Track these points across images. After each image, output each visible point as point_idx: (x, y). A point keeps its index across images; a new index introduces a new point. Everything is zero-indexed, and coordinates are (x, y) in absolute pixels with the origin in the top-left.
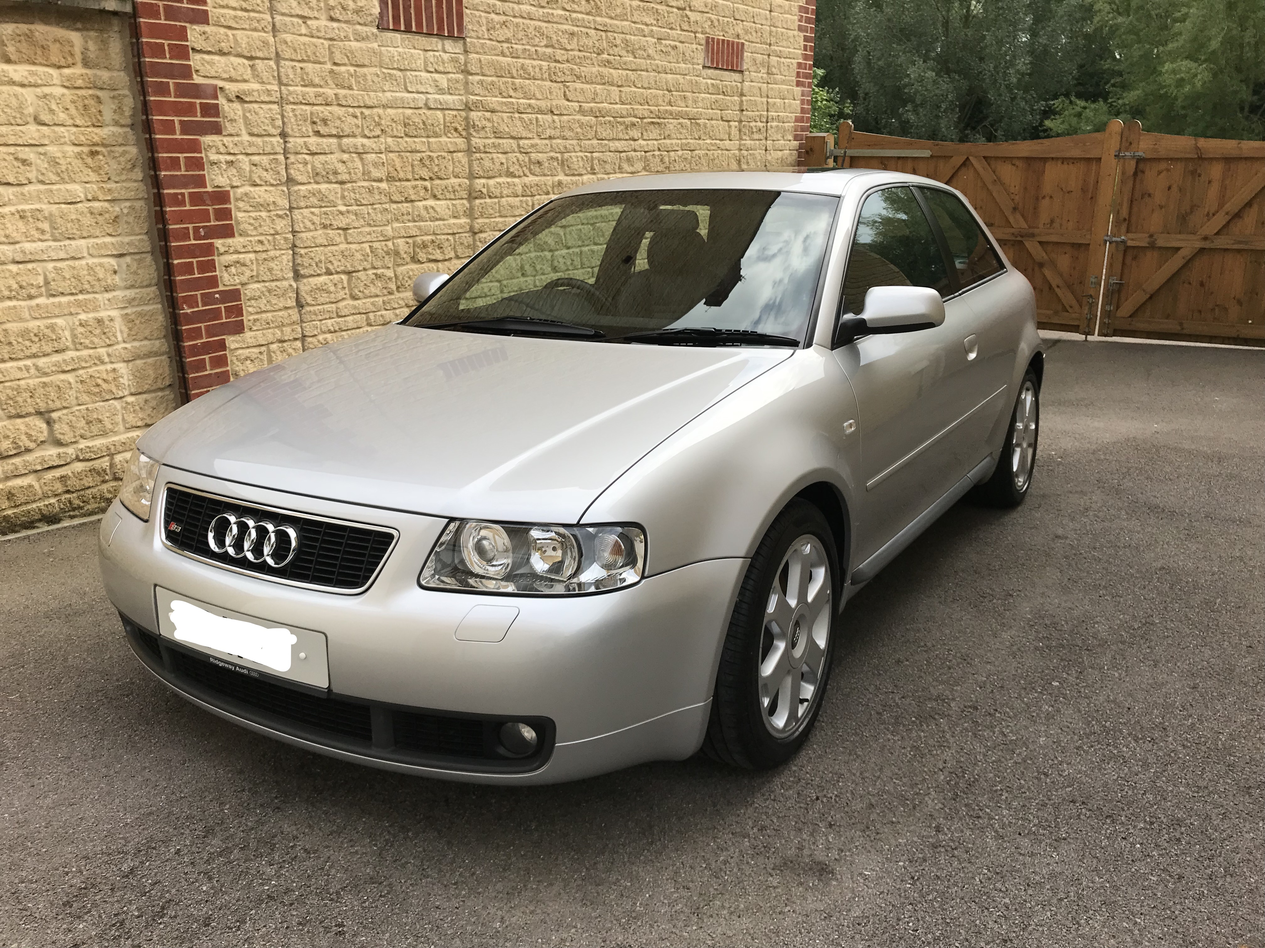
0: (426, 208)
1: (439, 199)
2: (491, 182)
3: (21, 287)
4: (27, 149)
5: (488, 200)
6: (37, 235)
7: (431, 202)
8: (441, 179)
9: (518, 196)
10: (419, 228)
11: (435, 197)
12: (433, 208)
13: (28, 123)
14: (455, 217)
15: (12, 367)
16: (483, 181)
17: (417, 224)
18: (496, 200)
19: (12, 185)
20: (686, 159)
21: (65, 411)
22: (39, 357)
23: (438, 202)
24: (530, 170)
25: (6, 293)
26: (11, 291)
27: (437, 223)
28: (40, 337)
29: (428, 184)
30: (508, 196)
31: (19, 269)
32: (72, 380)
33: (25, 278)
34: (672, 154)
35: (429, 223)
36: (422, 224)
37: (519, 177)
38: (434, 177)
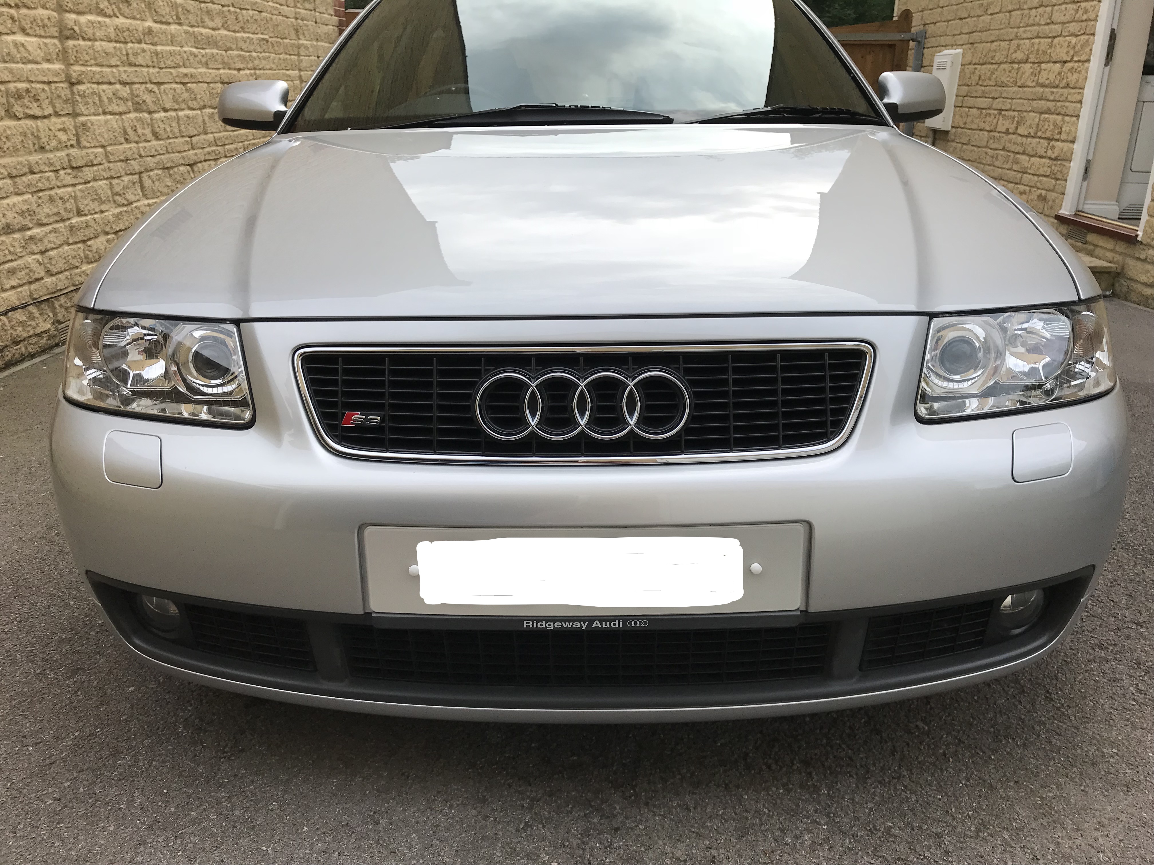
0: (15, 44)
1: (28, 35)
2: (83, 19)
5: (82, 43)
7: (20, 38)
8: (28, 8)
9: (111, 41)
10: (11, 71)
11: (23, 31)
12: (23, 45)
14: (48, 61)
16: (73, 16)
17: (7, 65)
18: (90, 43)
23: (29, 39)
24: (120, 10)
27: (30, 66)
29: (13, 11)
30: (101, 40)
35: (20, 65)
36: (14, 66)
37: (110, 16)
38: (20, 4)
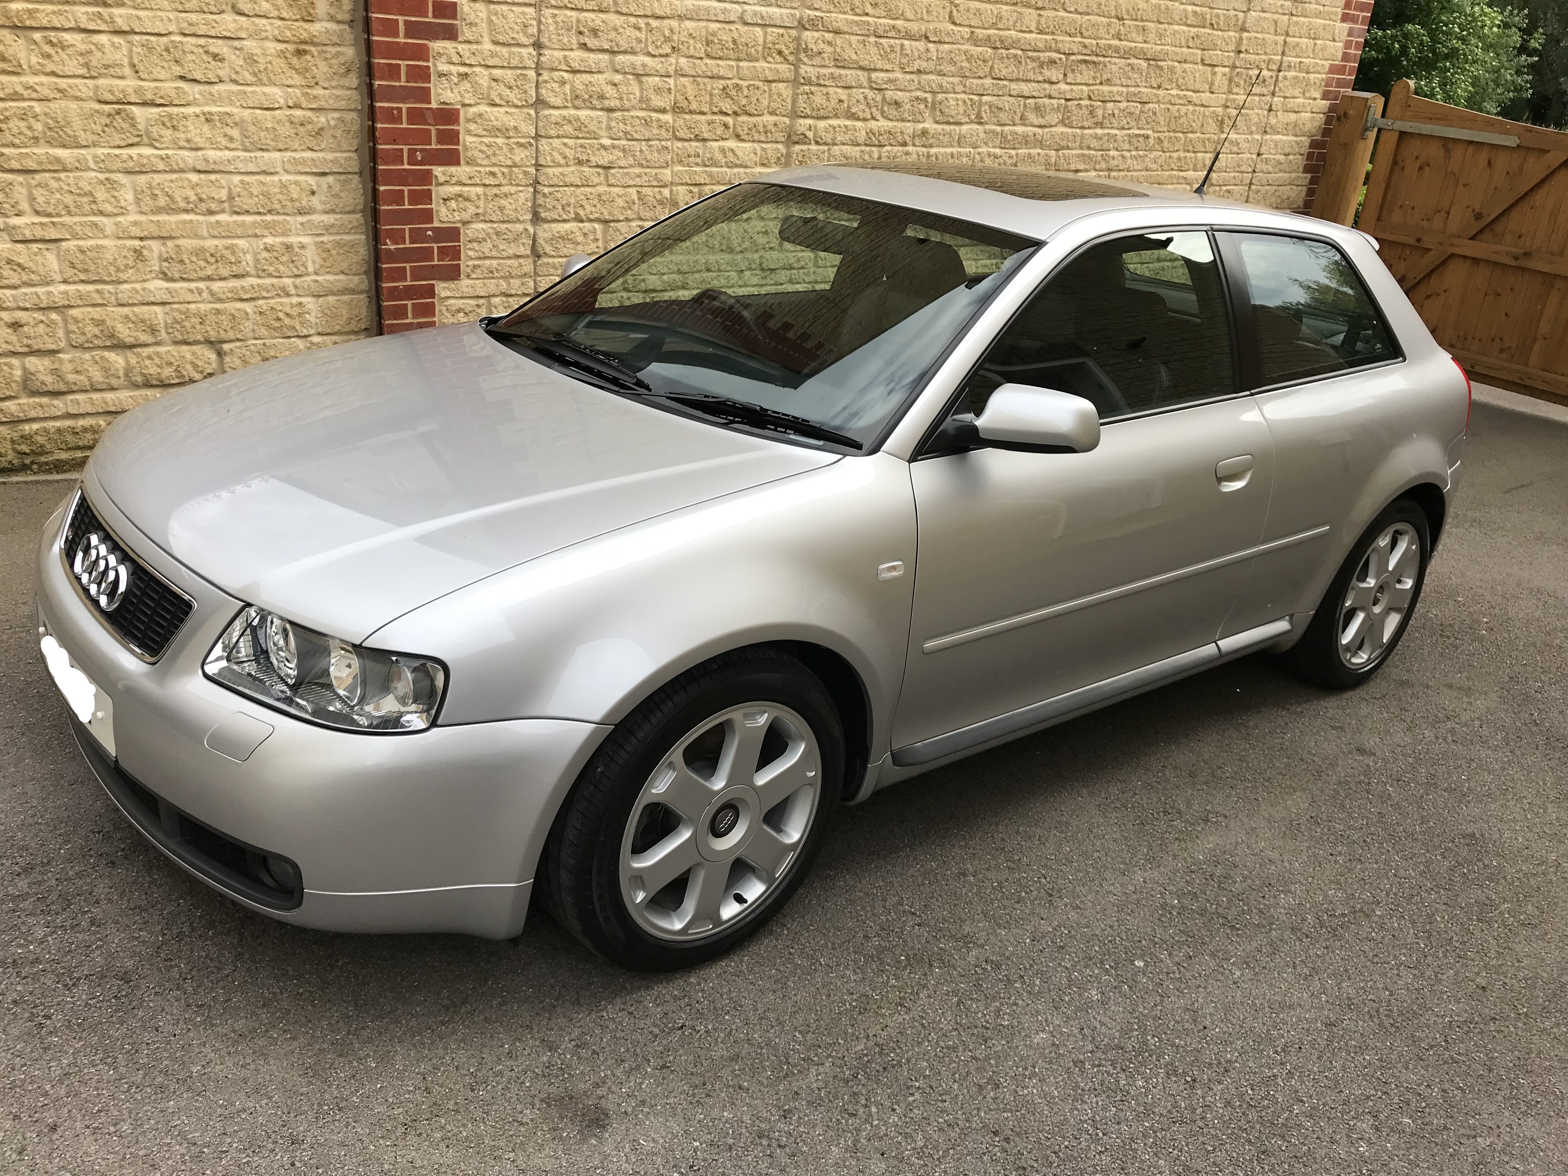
0: (723, 150)
1: (743, 140)
2: (822, 124)
3: (201, 200)
4: (220, 42)
5: (813, 147)
6: (224, 142)
7: (732, 144)
8: (750, 115)
9: (858, 145)
10: (710, 175)
11: (738, 137)
12: (732, 150)
13: (223, 12)
14: (763, 165)
15: (181, 288)
16: (809, 121)
17: (707, 169)
18: (826, 148)
19: (200, 82)
20: (1131, 114)
21: (238, 344)
22: (214, 280)
23: (741, 144)
24: (883, 112)
25: (183, 205)
26: (188, 203)
27: (736, 170)
28: (217, 257)
29: (729, 120)
30: (844, 144)
31: (200, 179)
32: (249, 310)
33: (206, 189)
34: (1110, 105)
35: (725, 169)
36: (715, 169)
37: (865, 120)
38: (739, 112)
